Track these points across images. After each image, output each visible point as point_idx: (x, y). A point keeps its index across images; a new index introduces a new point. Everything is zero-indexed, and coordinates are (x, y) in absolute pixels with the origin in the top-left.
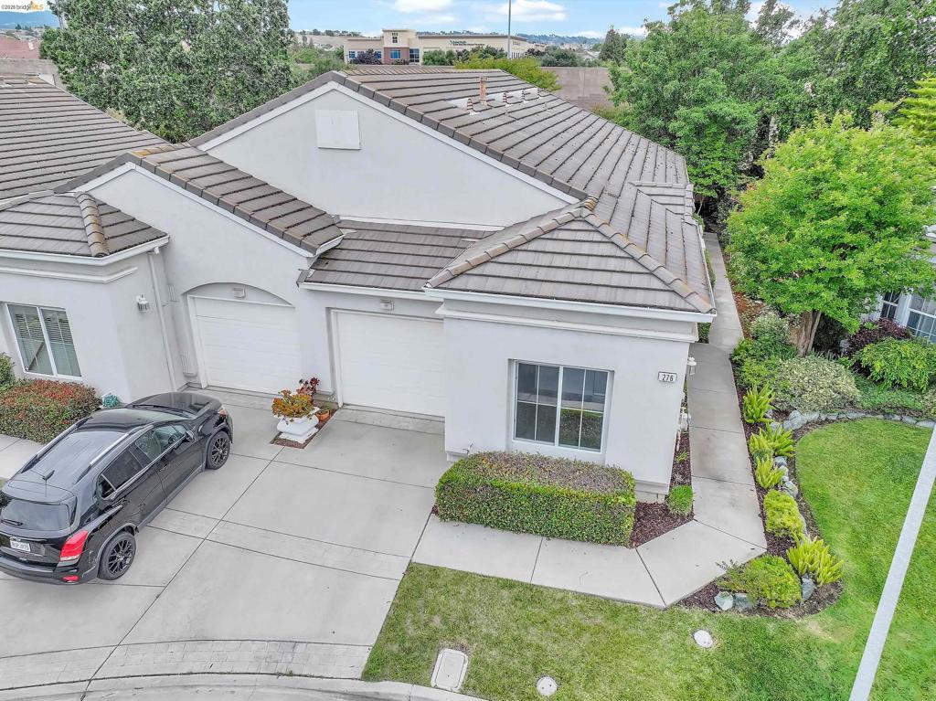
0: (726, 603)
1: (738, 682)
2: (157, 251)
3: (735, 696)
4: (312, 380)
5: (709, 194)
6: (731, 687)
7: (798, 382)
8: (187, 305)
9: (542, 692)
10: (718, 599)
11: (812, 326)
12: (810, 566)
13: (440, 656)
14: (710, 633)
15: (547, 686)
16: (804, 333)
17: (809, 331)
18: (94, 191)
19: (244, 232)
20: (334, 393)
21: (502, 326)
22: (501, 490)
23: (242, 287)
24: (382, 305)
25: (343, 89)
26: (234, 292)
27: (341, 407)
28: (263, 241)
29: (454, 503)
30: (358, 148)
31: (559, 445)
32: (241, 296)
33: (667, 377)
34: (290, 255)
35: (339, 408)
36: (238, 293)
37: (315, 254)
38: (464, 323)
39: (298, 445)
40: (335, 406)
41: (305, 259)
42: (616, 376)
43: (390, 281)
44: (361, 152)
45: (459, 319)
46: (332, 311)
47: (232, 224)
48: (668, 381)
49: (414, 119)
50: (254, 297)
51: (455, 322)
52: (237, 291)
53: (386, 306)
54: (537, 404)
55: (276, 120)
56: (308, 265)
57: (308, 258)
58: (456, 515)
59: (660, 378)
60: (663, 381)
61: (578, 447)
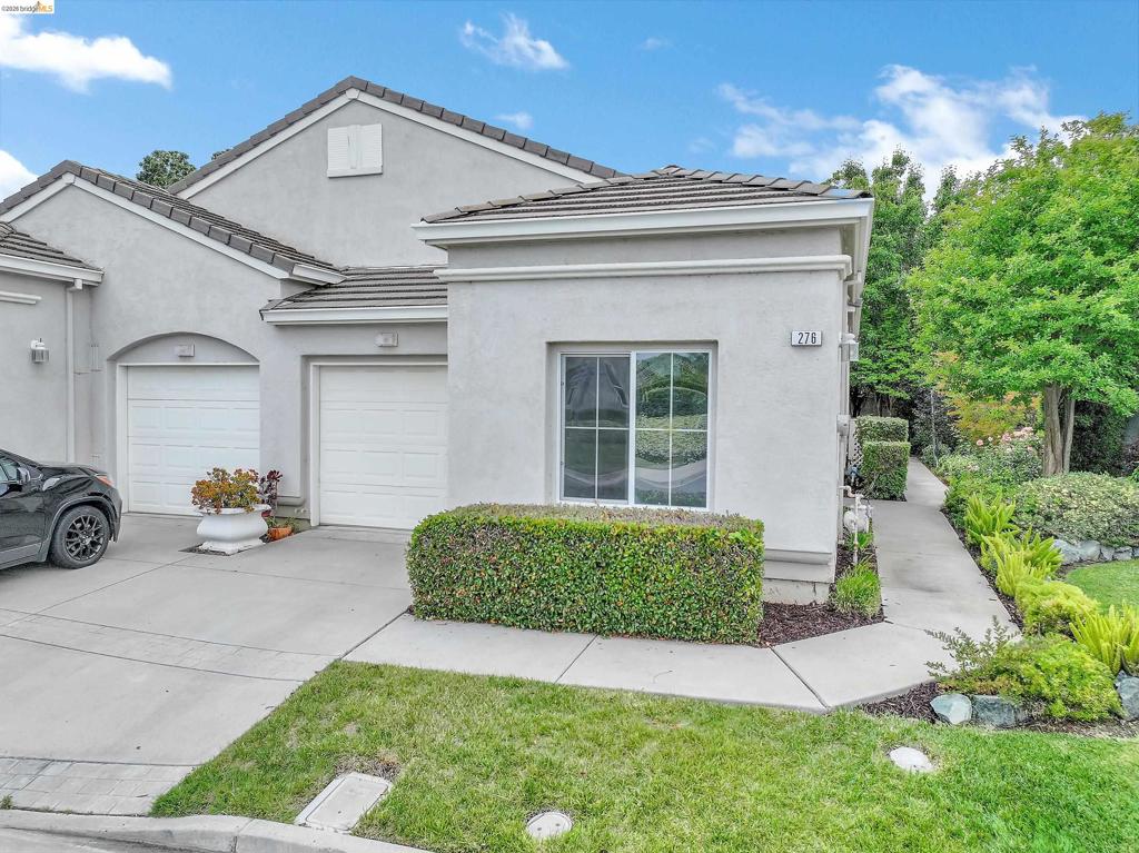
0: (956, 708)
1: (998, 824)
2: (79, 285)
3: (996, 848)
4: (272, 473)
5: (898, 394)
6: (984, 835)
7: (1053, 497)
8: (115, 379)
9: (535, 835)
10: (938, 704)
11: (1064, 445)
12: (1125, 648)
13: (335, 782)
14: (925, 751)
15: (550, 825)
16: (1051, 456)
17: (1058, 451)
18: (18, 222)
19: (199, 253)
20: (304, 502)
21: (534, 285)
22: (516, 532)
23: (191, 341)
24: (380, 340)
25: (365, 98)
26: (178, 350)
27: (315, 528)
28: (226, 264)
29: (438, 573)
30: (380, 171)
31: (636, 503)
32: (187, 354)
33: (805, 336)
34: (259, 279)
35: (311, 528)
36: (183, 351)
37: (291, 274)
38: (478, 289)
39: (223, 554)
40: (301, 525)
41: (279, 284)
42: (722, 349)
43: (394, 302)
44: (384, 177)
45: (471, 282)
46: (312, 364)
47: (186, 244)
48: (809, 343)
49: (451, 123)
50: (206, 356)
51: (465, 291)
52: (182, 348)
53: (386, 340)
54: (597, 428)
55: (278, 148)
56: (283, 294)
57: (283, 281)
58: (441, 602)
59: (795, 342)
60: (800, 346)
61: (667, 504)
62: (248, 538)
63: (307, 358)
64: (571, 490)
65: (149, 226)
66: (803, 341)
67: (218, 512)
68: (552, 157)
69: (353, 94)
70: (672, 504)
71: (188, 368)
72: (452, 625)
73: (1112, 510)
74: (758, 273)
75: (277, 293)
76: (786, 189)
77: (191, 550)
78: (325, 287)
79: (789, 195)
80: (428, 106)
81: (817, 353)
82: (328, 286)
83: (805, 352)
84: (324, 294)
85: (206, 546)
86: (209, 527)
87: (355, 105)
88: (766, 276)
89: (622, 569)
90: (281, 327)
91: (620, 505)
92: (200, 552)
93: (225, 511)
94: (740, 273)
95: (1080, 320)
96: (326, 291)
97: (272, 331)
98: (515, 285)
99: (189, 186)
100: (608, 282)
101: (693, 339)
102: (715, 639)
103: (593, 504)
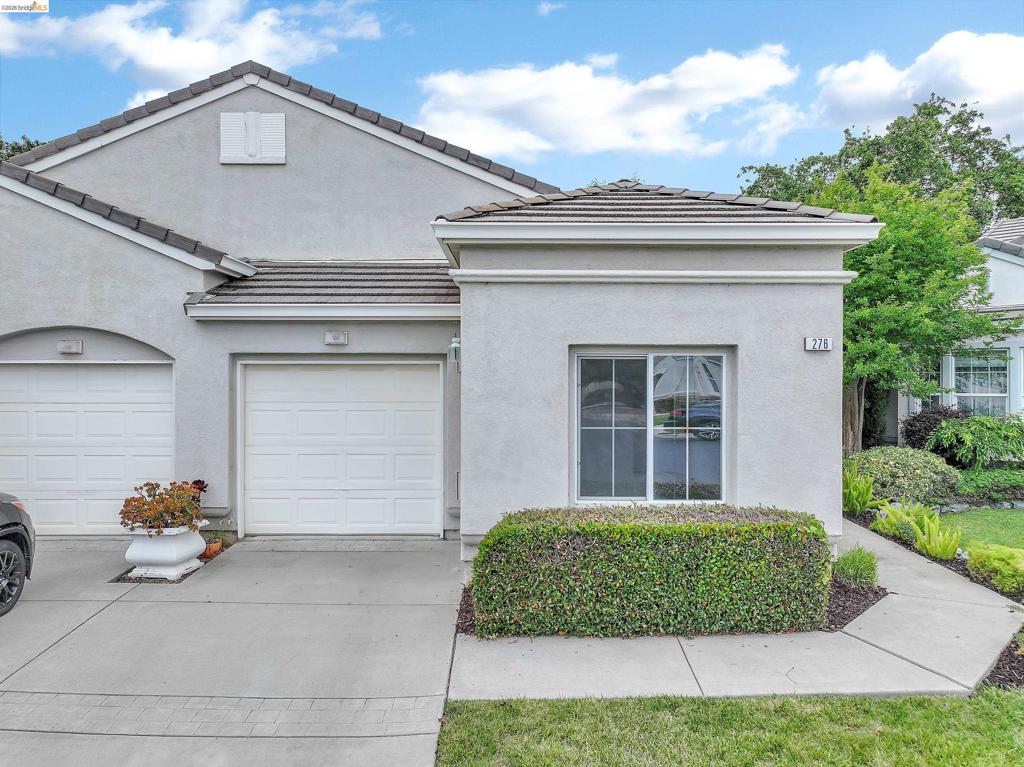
4: (196, 482)
11: (859, 424)
19: (95, 238)
20: (230, 512)
21: (557, 288)
22: (602, 540)
23: (81, 337)
24: (329, 338)
25: (265, 84)
26: (61, 346)
27: (243, 540)
28: (129, 250)
29: (509, 589)
30: (283, 162)
31: (655, 499)
32: (74, 350)
33: (819, 342)
34: (175, 269)
35: (238, 540)
36: (70, 347)
37: (218, 265)
38: (495, 290)
39: (162, 580)
40: (230, 538)
41: (201, 274)
42: (741, 353)
43: (343, 299)
44: (287, 167)
45: (487, 283)
46: (239, 362)
47: (75, 225)
48: (822, 348)
49: (367, 120)
50: (97, 353)
51: (480, 291)
52: (67, 344)
53: (336, 338)
54: (613, 428)
55: (157, 128)
56: (205, 285)
57: (206, 272)
58: (511, 618)
59: (809, 346)
60: (814, 351)
61: (684, 497)
62: (188, 560)
63: (235, 356)
64: (587, 489)
65: (21, 202)
66: (817, 347)
67: (159, 533)
68: (474, 163)
69: (251, 79)
70: (690, 498)
71: (71, 365)
72: (524, 641)
73: (931, 477)
74: (773, 284)
75: (200, 285)
76: (785, 210)
77: (119, 579)
78: (240, 279)
79: (789, 216)
80: (339, 100)
81: (826, 357)
82: (244, 278)
83: (817, 357)
84: (242, 287)
85: (136, 573)
86: (137, 551)
87: (253, 91)
88: (781, 287)
89: (711, 569)
90: (203, 322)
91: (640, 502)
92: (130, 580)
93: (166, 531)
94: (757, 284)
95: (893, 325)
96: (243, 284)
97: (193, 327)
98: (519, 287)
99: (37, 160)
100: (632, 288)
101: (715, 343)
102: (796, 628)
103: (630, 503)
